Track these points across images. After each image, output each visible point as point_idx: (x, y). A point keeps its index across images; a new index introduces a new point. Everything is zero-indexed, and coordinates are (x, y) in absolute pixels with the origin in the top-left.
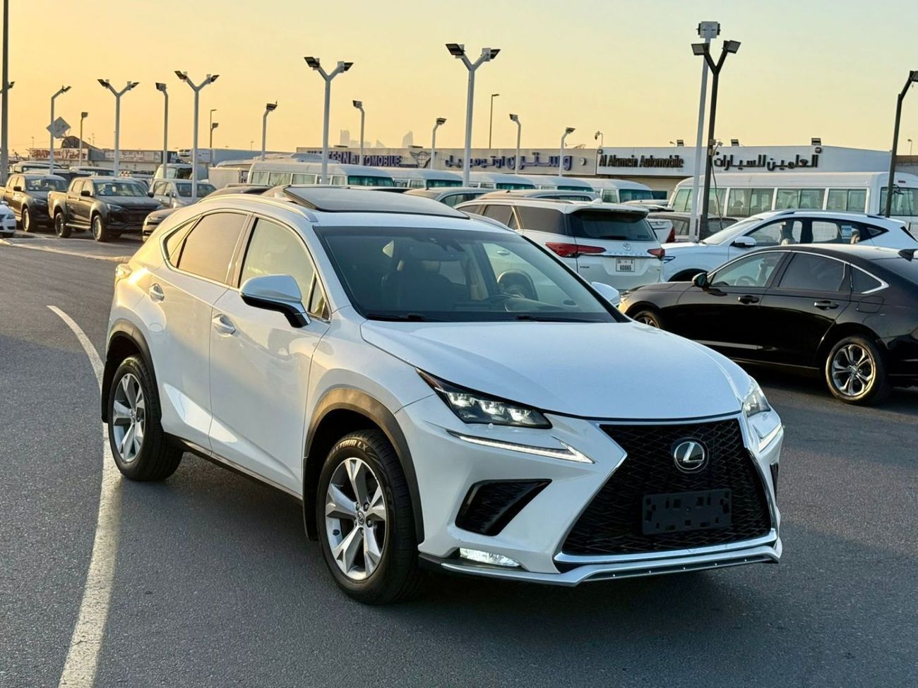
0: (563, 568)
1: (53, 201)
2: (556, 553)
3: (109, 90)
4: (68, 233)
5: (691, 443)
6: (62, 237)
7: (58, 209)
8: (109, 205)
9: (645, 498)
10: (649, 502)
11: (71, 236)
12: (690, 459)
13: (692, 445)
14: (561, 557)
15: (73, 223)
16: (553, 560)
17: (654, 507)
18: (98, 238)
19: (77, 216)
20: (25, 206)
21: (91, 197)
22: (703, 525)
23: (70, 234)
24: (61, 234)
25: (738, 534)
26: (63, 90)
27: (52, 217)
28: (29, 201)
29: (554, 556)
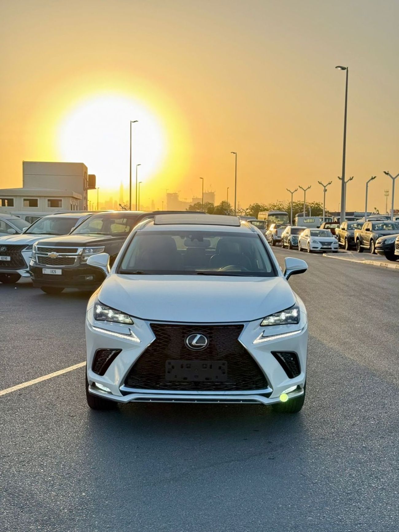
0: (124, 393)
1: (356, 234)
2: (120, 386)
3: (389, 176)
4: (362, 250)
5: (198, 335)
6: (359, 252)
7: (358, 238)
8: (377, 235)
9: (167, 361)
10: (169, 363)
11: (364, 251)
12: (196, 343)
13: (199, 336)
14: (123, 388)
15: (364, 245)
16: (119, 389)
17: (173, 367)
18: (372, 252)
19: (365, 242)
20: (346, 238)
21: (371, 231)
22: (207, 379)
23: (363, 251)
24: (358, 251)
25: (238, 387)
26: (372, 179)
27: (355, 242)
28: (347, 235)
29: (119, 387)
